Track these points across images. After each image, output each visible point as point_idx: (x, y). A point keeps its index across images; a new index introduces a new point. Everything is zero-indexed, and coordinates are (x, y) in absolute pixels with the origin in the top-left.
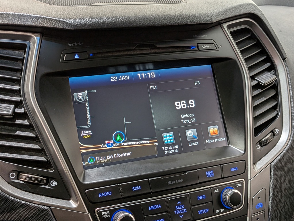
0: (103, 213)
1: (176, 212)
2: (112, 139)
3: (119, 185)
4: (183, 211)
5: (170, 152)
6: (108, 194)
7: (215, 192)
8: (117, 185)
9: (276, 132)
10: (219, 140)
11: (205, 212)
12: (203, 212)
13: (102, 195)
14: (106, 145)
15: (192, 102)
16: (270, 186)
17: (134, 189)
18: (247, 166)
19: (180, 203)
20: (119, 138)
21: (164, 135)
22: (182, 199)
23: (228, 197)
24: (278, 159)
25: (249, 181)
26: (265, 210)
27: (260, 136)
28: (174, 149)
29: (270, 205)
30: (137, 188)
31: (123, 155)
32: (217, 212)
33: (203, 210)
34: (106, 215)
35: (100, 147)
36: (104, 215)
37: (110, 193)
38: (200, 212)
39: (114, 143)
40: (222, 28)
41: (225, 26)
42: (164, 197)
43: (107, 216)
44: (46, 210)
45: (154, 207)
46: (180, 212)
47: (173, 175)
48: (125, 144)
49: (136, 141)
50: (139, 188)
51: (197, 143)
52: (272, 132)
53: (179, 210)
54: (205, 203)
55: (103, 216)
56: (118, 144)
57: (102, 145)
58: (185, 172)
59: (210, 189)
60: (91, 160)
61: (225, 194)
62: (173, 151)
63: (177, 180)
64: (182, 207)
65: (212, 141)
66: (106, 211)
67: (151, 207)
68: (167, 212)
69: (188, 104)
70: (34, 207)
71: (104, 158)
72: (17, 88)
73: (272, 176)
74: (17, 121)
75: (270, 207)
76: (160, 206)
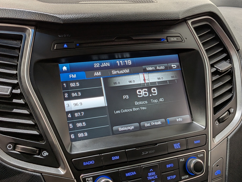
0: (87, 179)
1: (149, 178)
3: (100, 155)
4: (155, 177)
6: (91, 162)
7: (181, 161)
8: (99, 155)
9: (231, 111)
11: (173, 178)
12: (171, 178)
13: (86, 164)
16: (227, 156)
17: (113, 158)
18: (207, 140)
19: (152, 170)
22: (154, 167)
23: (192, 166)
24: (233, 133)
25: (209, 152)
26: (222, 176)
27: (218, 114)
29: (227, 172)
30: (116, 158)
32: (183, 178)
33: (171, 176)
34: (90, 180)
37: (93, 162)
38: (169, 178)
40: (187, 24)
41: (190, 22)
42: (139, 166)
44: (39, 176)
45: (130, 173)
46: (152, 178)
47: (146, 146)
50: (118, 158)
52: (228, 111)
53: (151, 176)
54: (173, 170)
58: (156, 144)
59: (177, 158)
61: (189, 163)
63: (149, 151)
64: (153, 174)
67: (128, 173)
68: (141, 178)
70: (28, 174)
72: (15, 72)
73: (228, 148)
74: (15, 101)
75: (227, 174)
76: (135, 173)
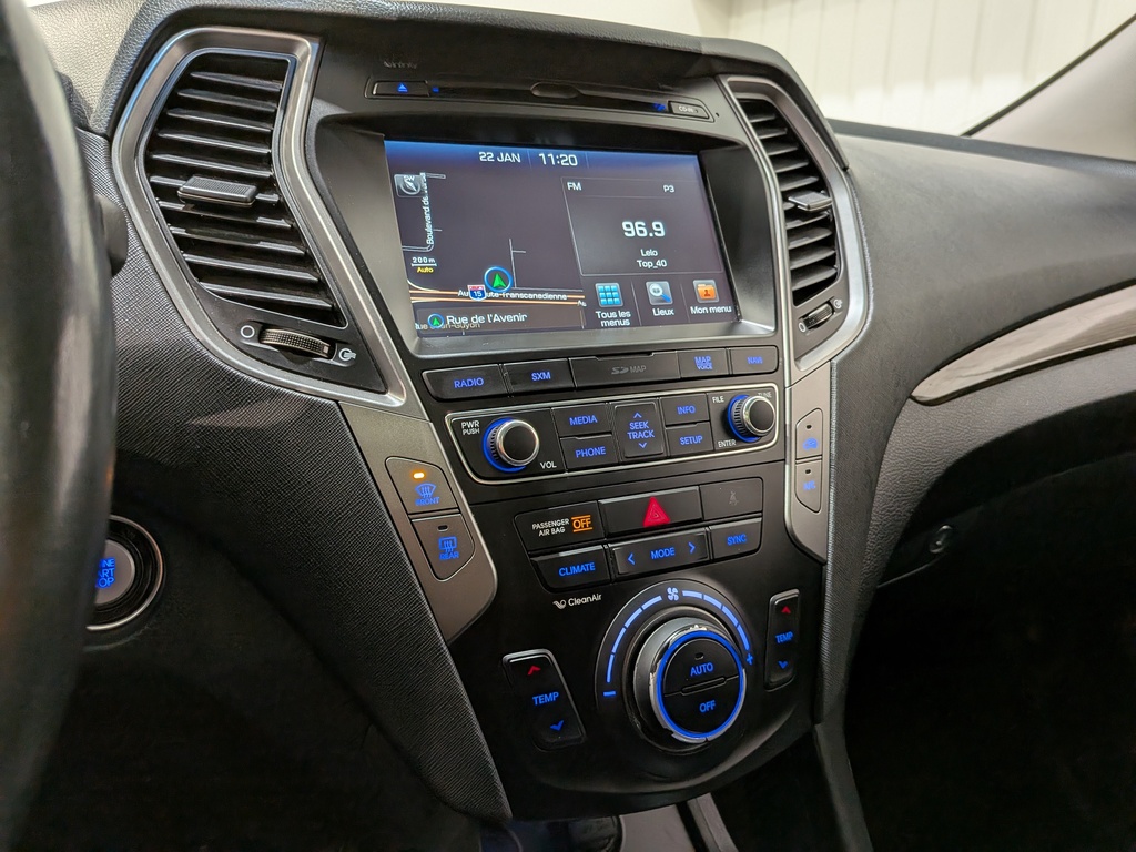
0: (463, 424)
1: (632, 434)
2: (483, 283)
3: (500, 365)
4: (647, 434)
5: (612, 323)
6: (475, 382)
7: (716, 402)
8: (496, 365)
9: (836, 305)
10: (719, 310)
11: (696, 441)
12: (690, 442)
13: (462, 384)
14: (469, 293)
15: (658, 226)
16: (831, 408)
17: (536, 377)
18: (781, 359)
19: (640, 417)
20: (498, 282)
21: (599, 287)
22: (644, 409)
23: (746, 417)
25: (787, 390)
26: (822, 455)
27: (807, 305)
28: (622, 319)
29: (833, 445)
30: (542, 376)
31: (509, 318)
32: (721, 444)
33: (690, 438)
34: (472, 428)
35: (456, 296)
36: (466, 428)
37: (480, 382)
38: (684, 441)
39: (488, 291)
40: (719, 83)
41: (726, 81)
42: (605, 401)
43: (474, 431)
44: (329, 406)
45: (582, 419)
46: (639, 435)
48: (513, 295)
49: (538, 292)
50: (548, 376)
51: (671, 312)
52: (829, 303)
53: (638, 431)
54: (695, 423)
55: (464, 432)
56: (497, 295)
57: (460, 293)
58: (649, 353)
59: (704, 394)
60: (436, 322)
61: (737, 409)
62: (620, 323)
64: (643, 427)
65: (704, 310)
66: (472, 420)
67: (575, 419)
68: (610, 432)
69: (650, 229)
70: (300, 399)
71: (464, 320)
72: (265, 151)
73: (835, 386)
74: (261, 220)
75: (833, 451)
76: (594, 419)
